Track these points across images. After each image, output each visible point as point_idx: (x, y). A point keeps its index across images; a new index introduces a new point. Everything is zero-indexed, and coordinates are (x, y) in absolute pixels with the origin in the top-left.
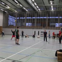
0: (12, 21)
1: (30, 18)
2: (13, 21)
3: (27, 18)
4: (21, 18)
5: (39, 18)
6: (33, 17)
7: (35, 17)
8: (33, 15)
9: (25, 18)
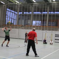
0: (11, 17)
1: (39, 13)
2: (13, 18)
3: (35, 13)
4: (25, 13)
5: (52, 13)
6: (44, 11)
7: (47, 11)
8: (44, 9)
9: (31, 13)
